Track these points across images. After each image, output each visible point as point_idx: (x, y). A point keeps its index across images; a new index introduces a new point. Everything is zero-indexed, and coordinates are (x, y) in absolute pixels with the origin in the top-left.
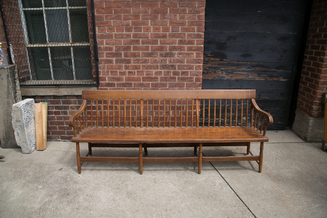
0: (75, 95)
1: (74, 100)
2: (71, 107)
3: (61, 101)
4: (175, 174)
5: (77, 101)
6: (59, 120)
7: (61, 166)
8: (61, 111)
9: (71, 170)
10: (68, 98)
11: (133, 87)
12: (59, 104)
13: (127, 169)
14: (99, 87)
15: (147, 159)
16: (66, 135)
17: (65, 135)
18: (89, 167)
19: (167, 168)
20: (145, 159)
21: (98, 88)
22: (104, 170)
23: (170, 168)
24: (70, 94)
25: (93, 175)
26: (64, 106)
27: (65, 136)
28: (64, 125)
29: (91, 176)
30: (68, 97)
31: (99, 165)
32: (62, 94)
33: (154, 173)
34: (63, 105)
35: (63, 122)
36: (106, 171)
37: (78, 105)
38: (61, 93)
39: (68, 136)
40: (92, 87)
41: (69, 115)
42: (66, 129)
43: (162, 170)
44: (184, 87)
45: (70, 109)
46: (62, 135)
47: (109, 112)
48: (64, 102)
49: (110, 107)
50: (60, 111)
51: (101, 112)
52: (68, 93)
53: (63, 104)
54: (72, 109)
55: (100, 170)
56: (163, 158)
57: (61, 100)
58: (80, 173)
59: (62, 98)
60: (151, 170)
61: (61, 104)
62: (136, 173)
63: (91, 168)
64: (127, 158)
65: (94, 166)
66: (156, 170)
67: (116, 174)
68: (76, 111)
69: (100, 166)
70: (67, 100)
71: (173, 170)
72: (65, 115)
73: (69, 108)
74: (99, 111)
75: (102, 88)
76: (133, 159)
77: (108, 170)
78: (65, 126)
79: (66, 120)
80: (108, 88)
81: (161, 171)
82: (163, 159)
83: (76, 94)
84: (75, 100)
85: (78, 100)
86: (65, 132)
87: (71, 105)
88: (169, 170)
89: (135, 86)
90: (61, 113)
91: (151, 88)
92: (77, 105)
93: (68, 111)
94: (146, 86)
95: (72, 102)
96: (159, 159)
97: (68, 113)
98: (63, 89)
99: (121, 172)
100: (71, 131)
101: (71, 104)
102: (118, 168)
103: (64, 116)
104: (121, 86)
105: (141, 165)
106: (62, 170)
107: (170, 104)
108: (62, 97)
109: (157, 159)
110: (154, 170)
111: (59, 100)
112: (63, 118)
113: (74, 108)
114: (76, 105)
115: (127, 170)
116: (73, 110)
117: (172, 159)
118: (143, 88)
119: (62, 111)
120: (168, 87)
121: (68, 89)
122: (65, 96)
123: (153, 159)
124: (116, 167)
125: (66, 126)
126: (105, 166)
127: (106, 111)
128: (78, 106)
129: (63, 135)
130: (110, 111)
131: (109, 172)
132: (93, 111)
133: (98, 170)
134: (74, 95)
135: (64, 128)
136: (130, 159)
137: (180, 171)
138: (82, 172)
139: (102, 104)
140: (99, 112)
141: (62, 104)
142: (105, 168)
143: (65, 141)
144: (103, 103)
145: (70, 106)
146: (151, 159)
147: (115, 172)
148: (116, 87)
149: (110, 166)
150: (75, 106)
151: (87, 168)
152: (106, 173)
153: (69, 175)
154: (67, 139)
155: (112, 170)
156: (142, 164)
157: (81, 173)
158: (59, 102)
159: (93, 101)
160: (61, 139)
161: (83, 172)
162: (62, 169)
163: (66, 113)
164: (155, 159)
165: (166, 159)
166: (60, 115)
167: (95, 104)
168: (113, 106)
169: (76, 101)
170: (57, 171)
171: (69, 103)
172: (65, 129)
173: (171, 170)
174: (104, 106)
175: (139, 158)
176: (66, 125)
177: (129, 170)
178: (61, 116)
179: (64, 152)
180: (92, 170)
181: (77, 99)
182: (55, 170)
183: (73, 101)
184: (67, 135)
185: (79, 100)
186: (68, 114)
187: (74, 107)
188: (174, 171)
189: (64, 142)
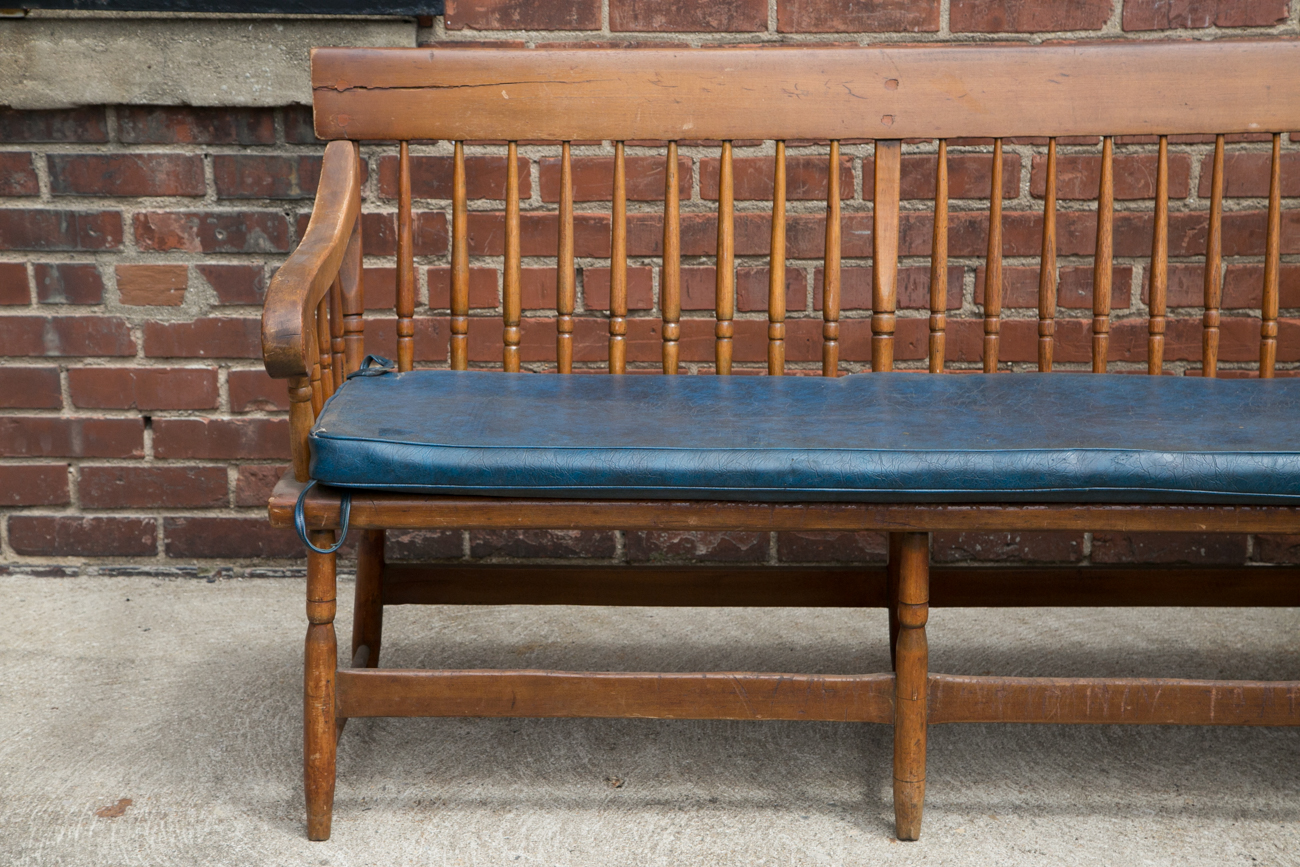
0: (196, 102)
1: (179, 151)
2: (143, 226)
3: (41, 165)
4: (1231, 848)
5: (207, 162)
6: (13, 357)
7: (106, 783)
8: (30, 270)
9: (221, 810)
10: (120, 130)
11: (772, 25)
12: (19, 197)
13: (758, 794)
14: (440, 32)
15: (971, 689)
16: (70, 512)
17: (66, 505)
18: (391, 786)
19: (1140, 798)
20: (949, 688)
21: (424, 38)
22: (540, 804)
23: (1175, 801)
24: (138, 96)
25: (453, 846)
26: (72, 215)
27: (58, 514)
28: (58, 408)
29: (435, 852)
30: (111, 122)
31: (482, 766)
32: (61, 95)
33: (1030, 833)
34: (62, 206)
35: (54, 373)
36: (563, 814)
37: (219, 201)
38: (48, 80)
39: (90, 516)
40: (372, 28)
41: (113, 306)
42: (77, 446)
43: (1093, 810)
44: (1282, 20)
45: (129, 248)
46: (26, 513)
47: (525, 274)
48: (67, 178)
49: (528, 224)
50: (29, 261)
51: (443, 282)
52: (124, 82)
53: (57, 192)
54: (147, 249)
55: (505, 805)
56: (1119, 682)
57: (39, 154)
58: (317, 831)
59: (48, 137)
60: (992, 810)
61: (34, 194)
62: (855, 832)
63: (411, 792)
64: (779, 682)
65: (438, 774)
66: (1041, 810)
67: (667, 838)
68: (191, 264)
69: (491, 773)
70: (105, 150)
71: (1205, 813)
72: (76, 300)
73: (119, 240)
74: (424, 269)
75: (468, 34)
76: (833, 687)
77: (581, 805)
78: (67, 414)
79: (80, 358)
80: (522, 36)
81: (1093, 820)
82: (1118, 690)
83: (205, 92)
84: (187, 151)
85: (218, 161)
86: (65, 482)
87: (148, 206)
88: (1163, 811)
89: (790, 23)
90: (32, 284)
91: (944, 32)
92: (209, 206)
93: (108, 267)
94: (897, 14)
95: (161, 177)
96: (1084, 688)
97: (110, 282)
98: (69, 43)
99: (708, 817)
100: (131, 464)
101: (147, 201)
102: (667, 791)
103: (64, 312)
104: (659, 20)
105: (913, 748)
106: (132, 812)
107: (1164, 196)
108: (57, 124)
109: (1063, 689)
110: (1016, 809)
111: (17, 149)
112: (51, 337)
113: (172, 241)
114: (198, 207)
115: (761, 806)
116: (160, 261)
117: (1207, 691)
118: (866, 38)
119: (41, 270)
120: (1113, 27)
121: (121, 42)
122: (88, 116)
123: (1023, 690)
124: (643, 780)
125: (84, 415)
126: (541, 775)
127: (494, 263)
128: (219, 216)
129: (36, 513)
130: (535, 265)
131: (591, 825)
132: (370, 264)
133: (483, 803)
134: (186, 109)
135: (57, 438)
136: (810, 684)
137: (1275, 827)
138: (340, 824)
139: (450, 193)
140: (423, 281)
141: (45, 191)
142: (544, 790)
143: (58, 572)
144: (461, 190)
145: (128, 211)
146: (1004, 688)
147: (652, 819)
148: (606, 32)
149: (582, 771)
150: (189, 216)
151: (365, 791)
152: (571, 828)
153: (219, 849)
154: (76, 554)
155: (614, 803)
156: (915, 737)
157: (335, 834)
158: (20, 177)
159: (373, 165)
160: (20, 552)
161: (345, 824)
162: (125, 803)
163: (82, 286)
164: (1043, 689)
165: (1150, 690)
166: (27, 304)
167: (386, 201)
168: (558, 221)
169: (193, 163)
170: (87, 822)
171: (126, 181)
172: (62, 450)
173: (1185, 810)
174: (476, 221)
175: (896, 683)
176: (77, 408)
177: (776, 807)
178: (34, 311)
179: (83, 666)
180: (423, 805)
181: (212, 151)
182: (56, 818)
183: (166, 165)
184: (85, 509)
185: (227, 151)
186: (112, 296)
187: (175, 227)
188: (1222, 823)
189: (42, 581)
